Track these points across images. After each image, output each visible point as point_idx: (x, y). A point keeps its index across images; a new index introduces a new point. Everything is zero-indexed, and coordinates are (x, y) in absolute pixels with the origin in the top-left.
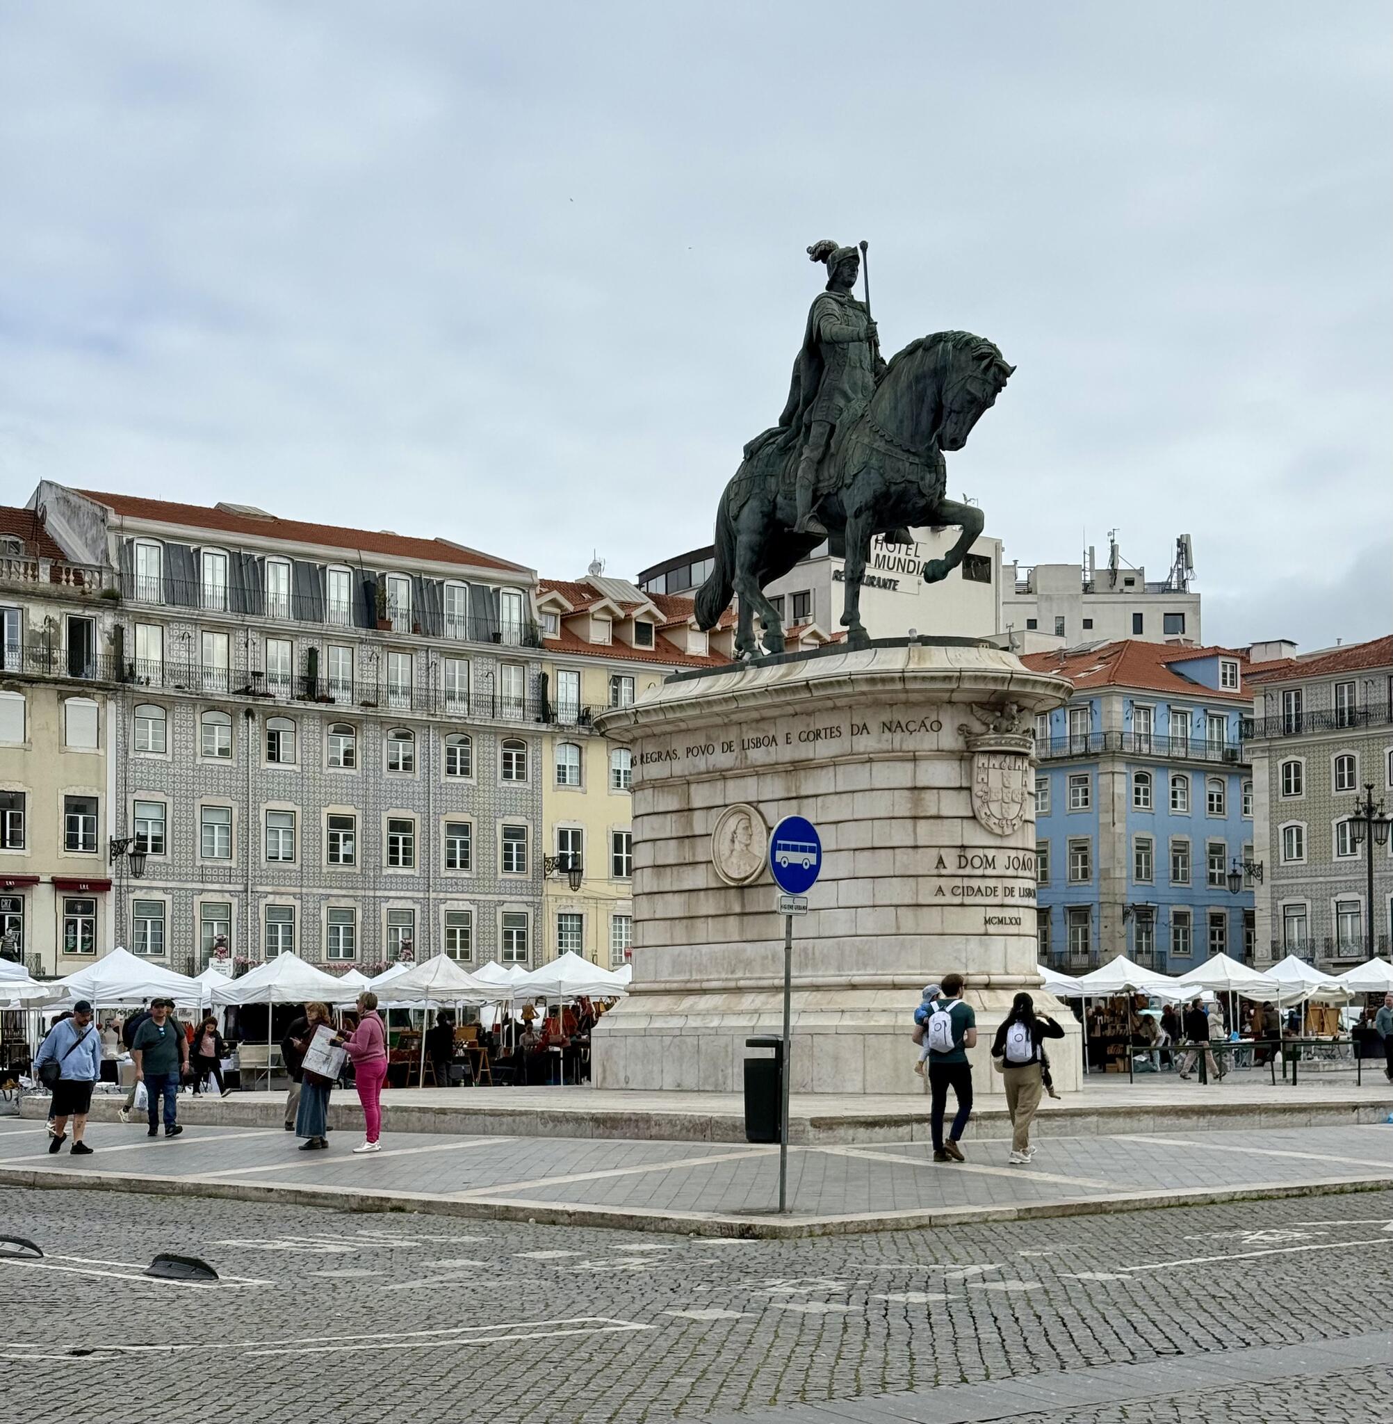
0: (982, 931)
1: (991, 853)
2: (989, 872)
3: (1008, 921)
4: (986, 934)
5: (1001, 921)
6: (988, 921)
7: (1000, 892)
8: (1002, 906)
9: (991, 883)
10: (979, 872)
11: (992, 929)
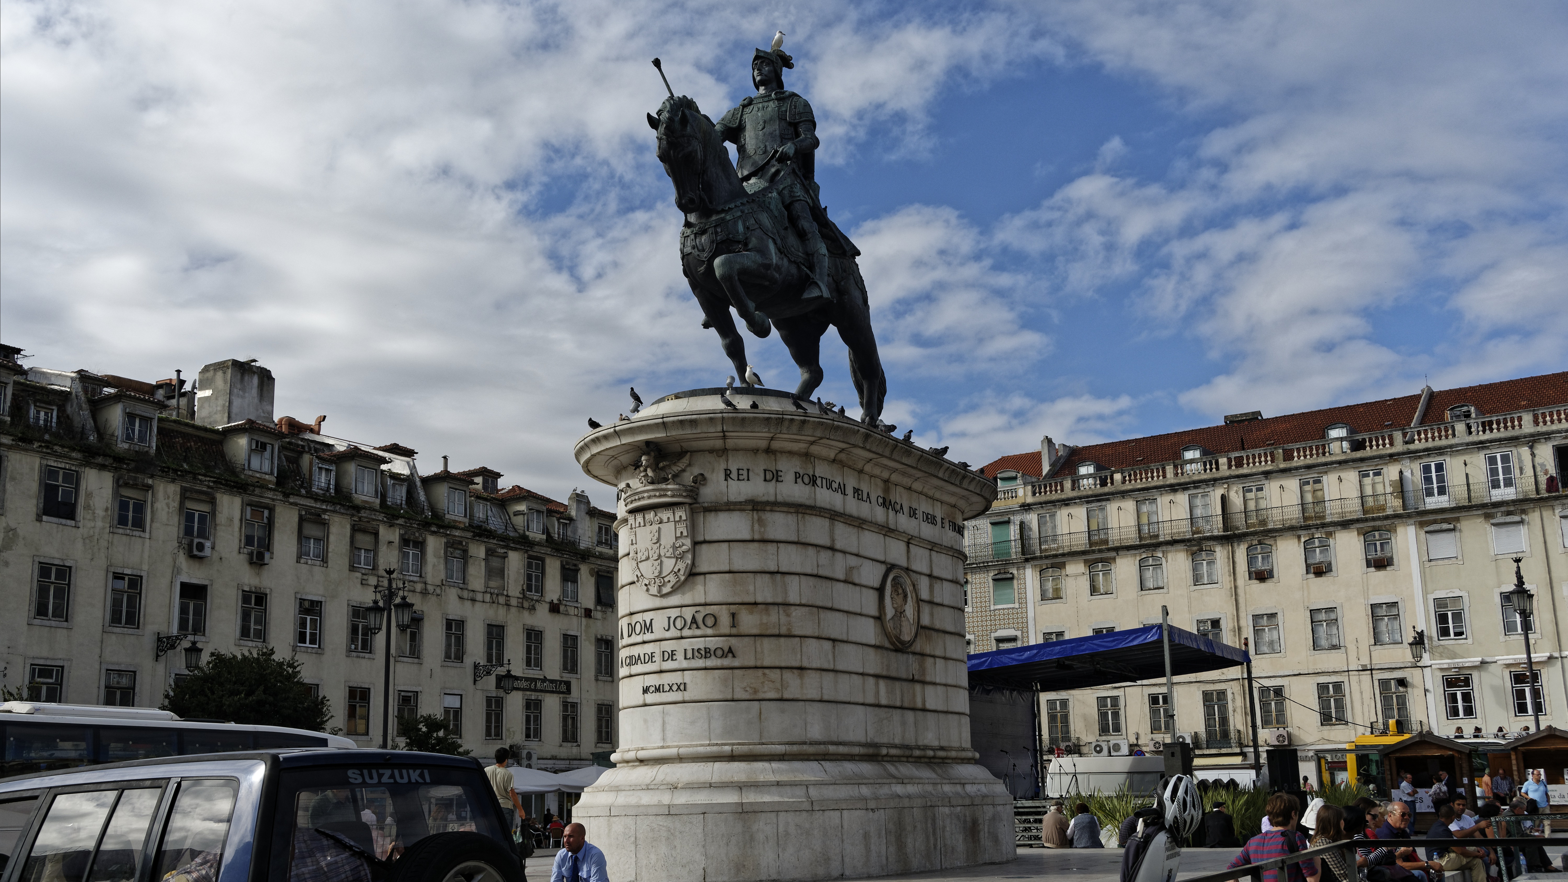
0: (641, 702)
1: (648, 617)
2: (648, 636)
3: (667, 688)
4: (645, 705)
5: (658, 690)
6: (646, 691)
7: (657, 658)
8: (661, 672)
9: (648, 649)
10: (639, 639)
11: (650, 698)
